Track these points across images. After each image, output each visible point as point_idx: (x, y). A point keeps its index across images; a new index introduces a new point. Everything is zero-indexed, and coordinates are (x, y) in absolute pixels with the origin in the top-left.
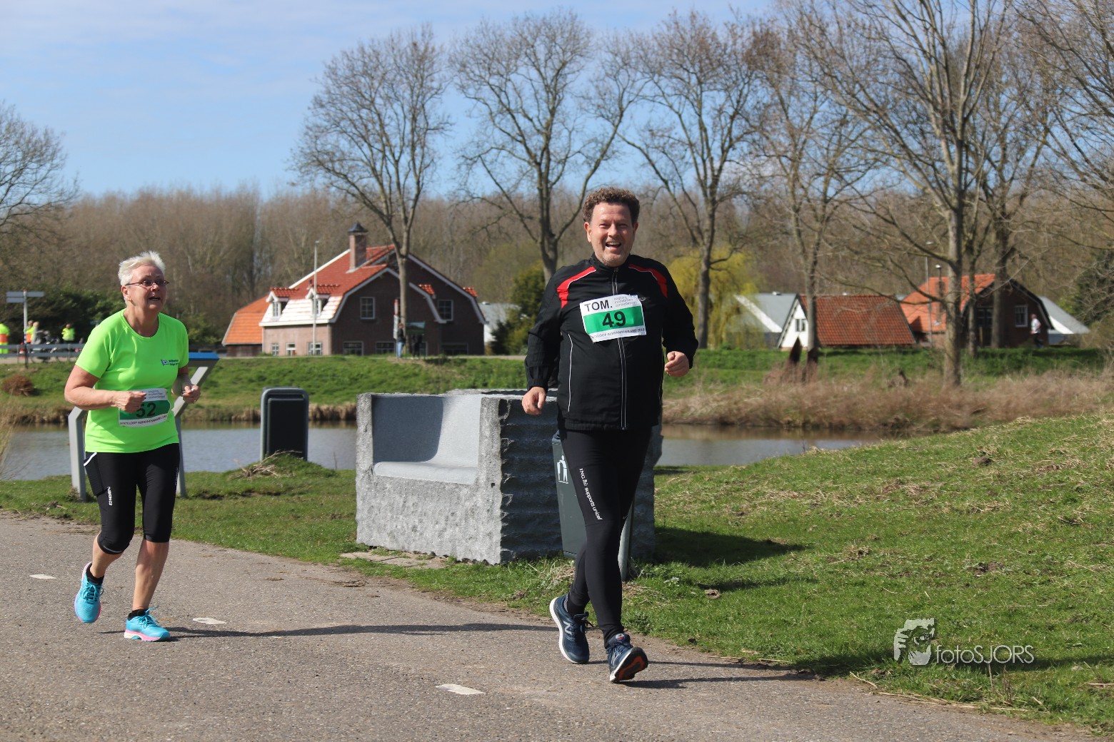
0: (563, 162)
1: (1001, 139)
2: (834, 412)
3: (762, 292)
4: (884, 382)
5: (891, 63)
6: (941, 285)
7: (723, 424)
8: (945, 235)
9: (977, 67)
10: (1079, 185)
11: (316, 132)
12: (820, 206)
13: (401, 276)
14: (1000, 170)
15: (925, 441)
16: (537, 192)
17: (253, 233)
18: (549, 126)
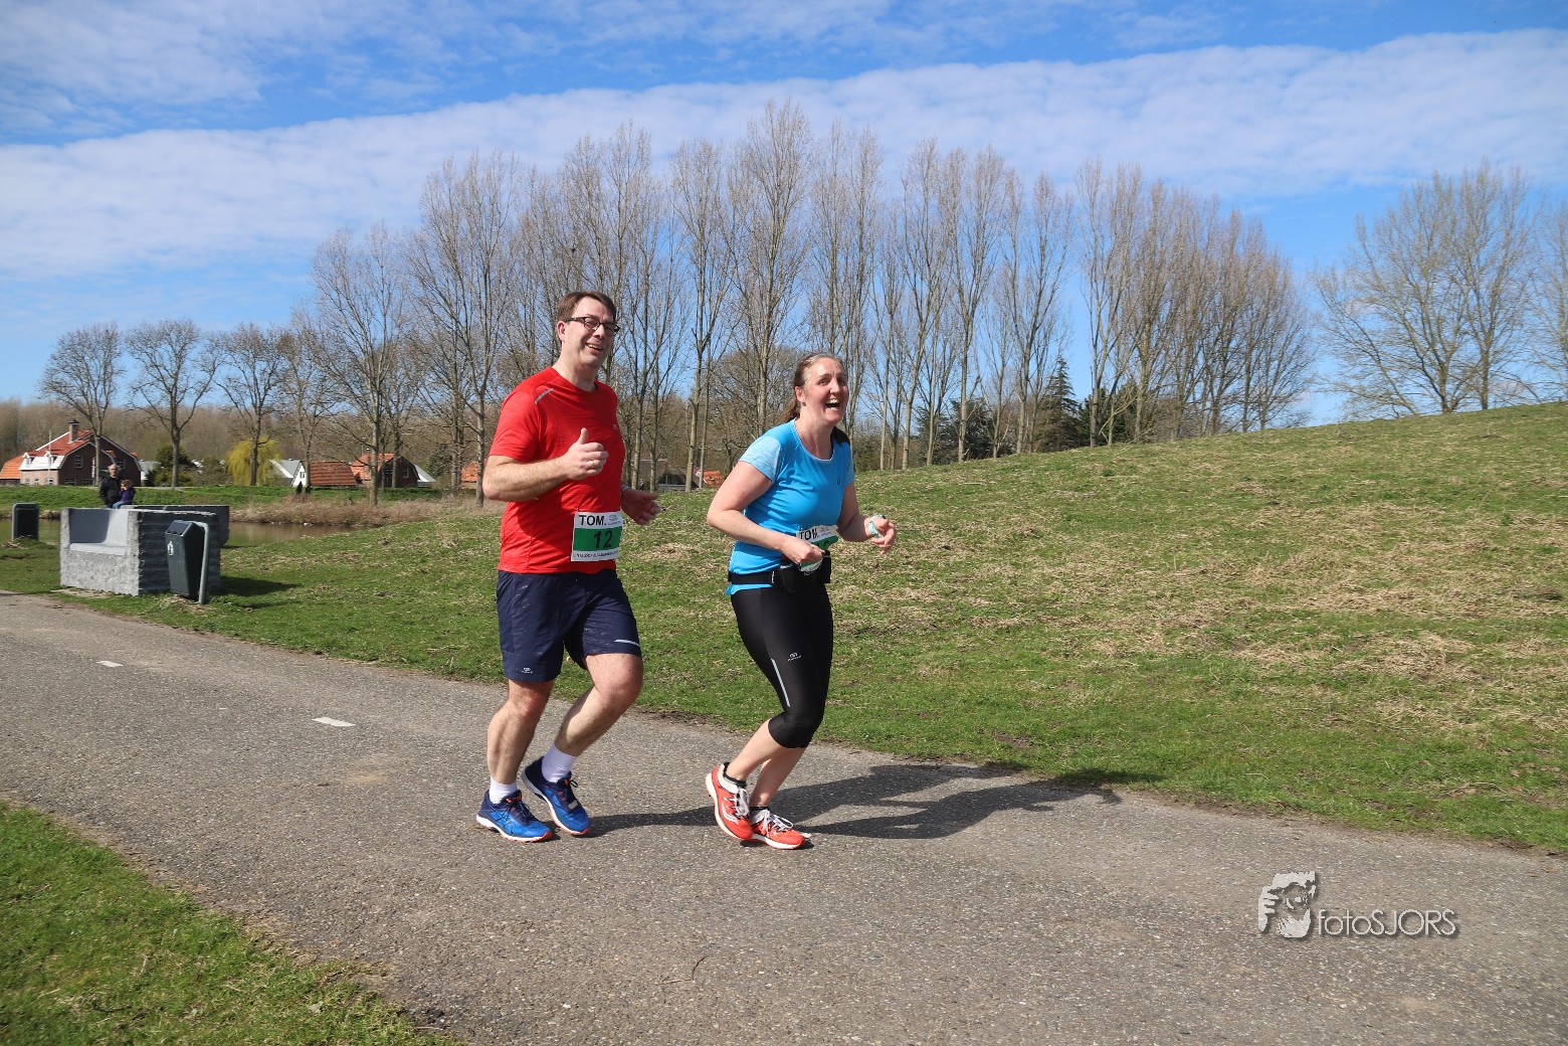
1: (397, 392)
3: (284, 459)
4: (342, 503)
6: (369, 458)
8: (370, 435)
9: (387, 358)
10: (431, 414)
14: (397, 406)
15: (358, 533)
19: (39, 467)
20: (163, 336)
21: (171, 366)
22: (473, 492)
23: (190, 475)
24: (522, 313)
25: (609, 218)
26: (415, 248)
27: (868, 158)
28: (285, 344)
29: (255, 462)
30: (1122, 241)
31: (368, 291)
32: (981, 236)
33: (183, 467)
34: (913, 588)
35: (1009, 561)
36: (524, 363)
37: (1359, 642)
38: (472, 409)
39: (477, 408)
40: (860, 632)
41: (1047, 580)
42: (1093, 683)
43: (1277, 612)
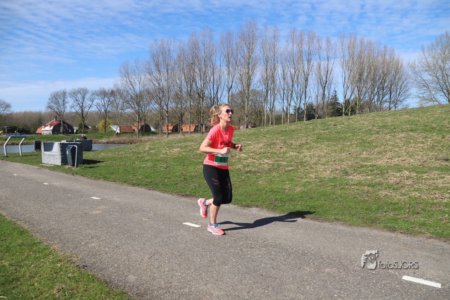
0: (85, 108)
1: (144, 105)
2: (122, 141)
3: (114, 125)
4: (129, 138)
5: (130, 96)
6: (137, 125)
7: (107, 143)
8: (137, 118)
9: (141, 96)
10: (154, 112)
11: (49, 103)
12: (120, 114)
13: (62, 123)
14: (144, 110)
16: (81, 112)
17: (41, 117)
18: (83, 102)
19: (47, 130)
20: (79, 92)
21: (81, 100)
22: (165, 133)
23: (88, 131)
24: (178, 82)
25: (202, 54)
27: (276, 34)
28: (112, 93)
29: (105, 126)
30: (352, 56)
31: (135, 77)
32: (310, 55)
33: (86, 128)
34: (268, 159)
35: (297, 151)
36: (179, 96)
37: (384, 173)
38: (165, 110)
39: (166, 110)
40: (247, 172)
41: (305, 157)
42: (304, 186)
43: (365, 165)
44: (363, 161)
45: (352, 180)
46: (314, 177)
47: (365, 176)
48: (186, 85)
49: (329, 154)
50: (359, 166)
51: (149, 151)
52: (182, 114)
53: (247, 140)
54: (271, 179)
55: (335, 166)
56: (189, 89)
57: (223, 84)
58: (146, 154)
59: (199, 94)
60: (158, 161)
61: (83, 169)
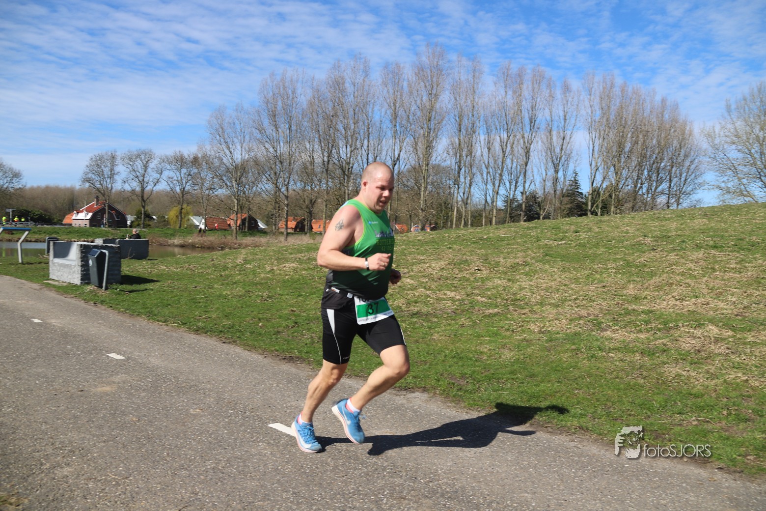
0: (147, 183)
2: (208, 245)
4: (220, 238)
5: (224, 167)
6: (234, 217)
7: (183, 246)
8: (235, 205)
9: (243, 168)
10: (265, 196)
12: (207, 197)
13: (107, 208)
14: (249, 191)
16: (140, 190)
18: (144, 174)
19: (81, 218)
20: (138, 156)
21: (142, 171)
23: (150, 223)
24: (308, 146)
25: (349, 100)
26: (256, 115)
28: (195, 160)
29: (181, 217)
31: (234, 135)
33: (147, 219)
34: (453, 291)
35: (506, 278)
36: (309, 171)
37: (671, 328)
38: (283, 193)
39: (285, 192)
40: (414, 315)
41: (522, 289)
42: (518, 347)
43: (634, 310)
44: (630, 302)
45: (611, 339)
46: (537, 330)
47: (634, 333)
48: (320, 152)
49: (565, 285)
50: (623, 312)
51: (242, 265)
52: (313, 201)
53: (418, 254)
54: (456, 331)
55: (577, 309)
56: (326, 159)
57: (384, 153)
58: (236, 271)
59: (342, 168)
60: (256, 284)
61: (115, 294)
